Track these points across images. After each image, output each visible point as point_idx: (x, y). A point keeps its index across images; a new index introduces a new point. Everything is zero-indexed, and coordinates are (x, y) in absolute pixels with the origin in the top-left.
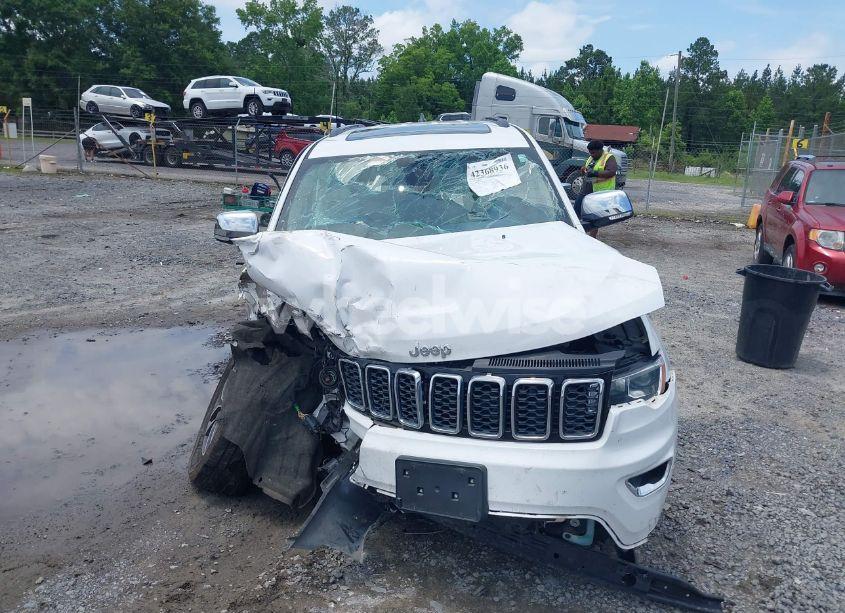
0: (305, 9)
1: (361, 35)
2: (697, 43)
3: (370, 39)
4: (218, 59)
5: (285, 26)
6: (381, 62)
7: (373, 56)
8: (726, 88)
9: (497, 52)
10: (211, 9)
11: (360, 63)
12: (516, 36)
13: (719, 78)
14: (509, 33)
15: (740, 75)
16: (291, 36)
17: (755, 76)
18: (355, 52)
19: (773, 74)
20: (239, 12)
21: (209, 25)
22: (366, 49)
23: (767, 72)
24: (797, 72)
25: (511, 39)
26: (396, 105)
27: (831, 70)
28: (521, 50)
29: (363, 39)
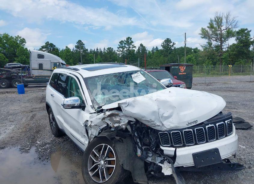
2: (78, 41)
8: (88, 53)
9: (17, 43)
12: (23, 39)
13: (86, 51)
14: (20, 37)
15: (91, 50)
17: (94, 50)
19: (99, 50)
23: (97, 49)
24: (104, 49)
25: (21, 39)
27: (112, 49)
28: (25, 43)
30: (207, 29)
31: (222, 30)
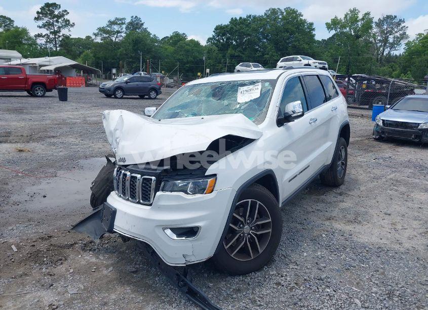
0: (363, 19)
1: (396, 30)
3: (401, 32)
4: (311, 48)
5: (350, 29)
6: (406, 44)
7: (402, 41)
10: (312, 24)
11: (392, 46)
16: (353, 34)
18: (391, 40)
20: (327, 24)
21: (309, 32)
22: (398, 38)
26: (413, 68)
29: (396, 32)
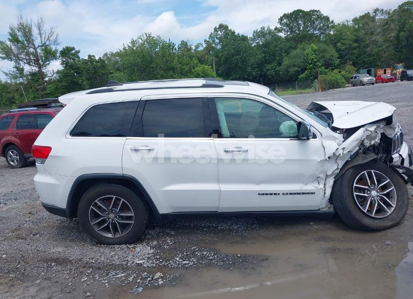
30: (8, 43)
31: (36, 46)
